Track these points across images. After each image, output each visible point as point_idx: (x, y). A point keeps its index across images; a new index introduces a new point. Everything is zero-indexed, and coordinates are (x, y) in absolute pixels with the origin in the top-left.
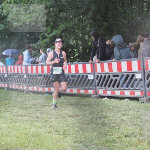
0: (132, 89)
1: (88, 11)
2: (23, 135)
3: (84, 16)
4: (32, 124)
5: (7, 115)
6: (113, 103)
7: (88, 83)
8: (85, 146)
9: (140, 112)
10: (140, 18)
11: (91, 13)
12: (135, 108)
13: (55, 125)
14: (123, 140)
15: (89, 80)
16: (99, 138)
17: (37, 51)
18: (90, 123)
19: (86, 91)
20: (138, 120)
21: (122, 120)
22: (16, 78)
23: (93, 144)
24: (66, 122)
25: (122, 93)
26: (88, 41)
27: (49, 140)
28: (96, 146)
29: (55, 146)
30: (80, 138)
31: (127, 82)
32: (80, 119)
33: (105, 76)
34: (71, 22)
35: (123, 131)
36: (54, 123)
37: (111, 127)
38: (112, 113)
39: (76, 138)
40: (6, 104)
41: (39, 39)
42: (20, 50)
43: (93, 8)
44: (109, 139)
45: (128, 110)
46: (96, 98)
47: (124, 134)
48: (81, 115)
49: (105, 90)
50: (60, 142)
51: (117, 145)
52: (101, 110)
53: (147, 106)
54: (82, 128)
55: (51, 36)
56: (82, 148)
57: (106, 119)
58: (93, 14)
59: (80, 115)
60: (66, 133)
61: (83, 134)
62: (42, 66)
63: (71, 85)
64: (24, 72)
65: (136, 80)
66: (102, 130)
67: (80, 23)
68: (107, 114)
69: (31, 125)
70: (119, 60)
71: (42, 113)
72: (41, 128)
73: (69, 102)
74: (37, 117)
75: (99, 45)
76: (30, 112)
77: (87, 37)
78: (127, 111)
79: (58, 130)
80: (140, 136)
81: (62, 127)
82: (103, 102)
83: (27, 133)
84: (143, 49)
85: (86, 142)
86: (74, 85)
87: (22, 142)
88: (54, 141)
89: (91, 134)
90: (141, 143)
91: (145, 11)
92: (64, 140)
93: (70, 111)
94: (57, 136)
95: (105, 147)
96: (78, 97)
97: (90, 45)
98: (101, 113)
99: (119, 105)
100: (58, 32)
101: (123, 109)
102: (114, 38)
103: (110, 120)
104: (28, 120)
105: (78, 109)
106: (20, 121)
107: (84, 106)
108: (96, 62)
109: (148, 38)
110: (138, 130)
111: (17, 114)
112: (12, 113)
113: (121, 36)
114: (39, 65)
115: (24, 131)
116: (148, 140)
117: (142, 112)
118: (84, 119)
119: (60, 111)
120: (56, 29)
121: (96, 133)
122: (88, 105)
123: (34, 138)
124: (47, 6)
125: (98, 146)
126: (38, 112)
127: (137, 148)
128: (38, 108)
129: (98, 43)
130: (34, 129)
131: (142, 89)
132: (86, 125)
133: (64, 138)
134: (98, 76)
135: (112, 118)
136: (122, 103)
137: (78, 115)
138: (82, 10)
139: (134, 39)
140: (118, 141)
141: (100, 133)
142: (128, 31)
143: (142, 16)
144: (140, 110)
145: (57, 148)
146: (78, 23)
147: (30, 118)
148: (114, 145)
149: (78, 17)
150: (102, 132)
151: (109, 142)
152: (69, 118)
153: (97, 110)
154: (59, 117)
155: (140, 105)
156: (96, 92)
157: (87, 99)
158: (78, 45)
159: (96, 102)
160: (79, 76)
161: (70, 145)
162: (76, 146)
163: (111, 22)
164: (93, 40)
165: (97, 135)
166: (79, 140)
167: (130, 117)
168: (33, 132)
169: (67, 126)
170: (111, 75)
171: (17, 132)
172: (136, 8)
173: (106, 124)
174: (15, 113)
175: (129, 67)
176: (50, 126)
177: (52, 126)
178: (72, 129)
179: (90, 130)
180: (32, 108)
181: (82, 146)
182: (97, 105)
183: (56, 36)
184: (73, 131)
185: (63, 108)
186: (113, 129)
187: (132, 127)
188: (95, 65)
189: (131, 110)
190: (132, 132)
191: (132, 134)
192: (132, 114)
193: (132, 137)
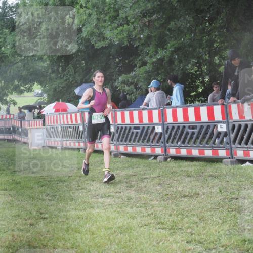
4: (119, 210)
5: (81, 194)
8: (206, 250)
13: (158, 213)
15: (219, 133)
16: (231, 236)
23: (220, 245)
24: (178, 206)
28: (225, 250)
30: (199, 235)
32: (201, 201)
33: (247, 126)
36: (157, 209)
39: (192, 234)
40: (80, 177)
41: (135, 66)
46: (232, 163)
48: (204, 194)
49: (246, 149)
50: (163, 242)
52: (239, 185)
54: (203, 217)
55: (155, 60)
58: (225, 19)
59: (202, 194)
60: (176, 226)
61: (204, 228)
62: (140, 111)
63: (188, 143)
71: (139, 190)
72: (133, 218)
73: (185, 171)
74: (129, 199)
76: (118, 190)
79: (163, 221)
81: (170, 215)
82: (243, 170)
85: (209, 242)
86: (195, 142)
88: (154, 240)
89: (218, 228)
92: (172, 239)
93: (186, 186)
94: (160, 231)
95: (240, 250)
96: (201, 163)
98: (238, 190)
100: (166, 52)
105: (199, 184)
106: (101, 205)
111: (97, 192)
112: (89, 191)
115: (106, 223)
118: (208, 202)
119: (169, 187)
120: (163, 48)
121: (228, 226)
122: (217, 177)
123: (120, 236)
124: (148, 10)
125: (228, 249)
126: (133, 189)
132: (210, 211)
133: (171, 234)
134: (234, 126)
137: (199, 194)
141: (234, 226)
147: (117, 201)
150: (237, 224)
151: (247, 242)
152: (183, 199)
153: (232, 184)
154: (166, 198)
156: (231, 154)
157: (216, 166)
159: (232, 171)
160: (202, 127)
162: (189, 250)
165: (228, 230)
166: (197, 238)
168: (120, 224)
169: (179, 214)
174: (93, 192)
176: (150, 213)
177: (152, 213)
178: (186, 220)
179: (216, 221)
180: (123, 183)
181: (201, 248)
182: (232, 177)
183: (163, 61)
184: (187, 223)
185: (175, 182)
188: (228, 107)
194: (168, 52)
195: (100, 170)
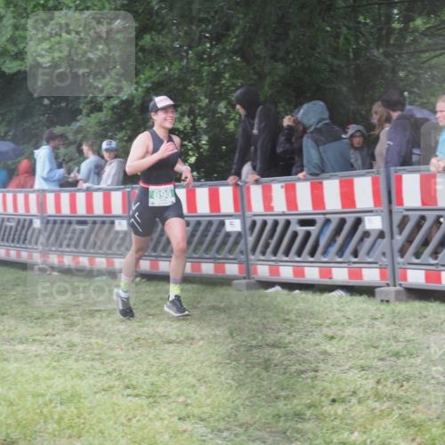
0: (354, 263)
1: (228, 30)
2: (30, 398)
3: (217, 44)
4: (54, 364)
6: (298, 302)
7: (224, 243)
8: (213, 431)
9: (375, 330)
10: (381, 50)
11: (236, 37)
12: (363, 318)
13: (125, 369)
14: (326, 414)
15: (228, 235)
16: (255, 407)
17: (73, 149)
18: (228, 361)
19: (219, 268)
20: (372, 353)
21: (325, 352)
22: (11, 227)
23: (237, 423)
24: (158, 359)
25: (326, 273)
26: (227, 117)
27: (105, 414)
28: (246, 431)
29: (123, 430)
30: (200, 407)
31: (340, 240)
32: (199, 350)
33: (276, 223)
34: (176, 63)
35: (326, 384)
36: (123, 363)
37: (291, 374)
38: (294, 334)
39: (187, 405)
41: (79, 112)
42: (23, 144)
43: (241, 22)
44: (285, 407)
45: (343, 324)
46: (249, 287)
47: (329, 395)
48: (202, 339)
49: (273, 263)
50: (138, 418)
51: (308, 426)
52: (263, 324)
53: (397, 311)
54: (204, 377)
55: (116, 102)
56: (202, 436)
57: (277, 350)
58: (242, 37)
59: (199, 337)
60: (157, 392)
61: (208, 396)
62: (89, 192)
64: (34, 210)
65: (366, 234)
67: (203, 66)
68: (280, 334)
69: (54, 368)
70: (317, 175)
71: (87, 332)
72: (81, 377)
74: (71, 346)
75: (259, 130)
76: (50, 330)
77: (222, 107)
78: (339, 328)
79: (134, 383)
80: (376, 401)
81: (146, 374)
82: (267, 300)
83: (42, 392)
84: (389, 142)
85: (217, 417)
87: (25, 420)
88: (121, 415)
89: (231, 394)
90: (380, 421)
91: (396, 32)
92: (152, 414)
93: (171, 325)
94: (131, 401)
95: (271, 432)
96: (195, 286)
97: (231, 130)
98: (262, 333)
99: (316, 308)
100: (136, 90)
101: (328, 321)
102: (302, 111)
103: (288, 354)
104: (44, 352)
106: (21, 355)
107: (211, 312)
108: (248, 180)
109: (402, 110)
110: (370, 383)
111: (12, 335)
113: (322, 103)
114: (80, 190)
115: (32, 385)
117: (384, 328)
118: (211, 351)
119: (140, 326)
121: (247, 391)
122: (224, 310)
123: (59, 408)
125: (251, 430)
126: (76, 329)
127: (365, 437)
128: (75, 319)
129: (256, 126)
130: (62, 380)
131: (385, 260)
132: (216, 367)
133: (151, 406)
134: (254, 223)
135: (293, 347)
136: (325, 302)
137: (193, 339)
138: (210, 27)
139: (363, 112)
140: (312, 415)
141: (257, 392)
142: (344, 89)
143: (387, 47)
144: (376, 323)
145: (129, 437)
146: (198, 66)
147: (50, 348)
148: (299, 426)
149: (197, 46)
150: (263, 389)
151: (283, 418)
152: (166, 346)
153: (250, 323)
154: (136, 344)
155: (377, 309)
156: (248, 271)
157: (221, 291)
158: (196, 130)
159: (249, 300)
160: (199, 223)
161: (167, 427)
162: (185, 431)
163: (294, 64)
164: (240, 115)
165: (247, 399)
166: (197, 411)
167: (348, 343)
168: (60, 389)
169: (161, 372)
170: (294, 219)
171: (10, 388)
172: (368, 21)
173: (276, 366)
174: (5, 334)
175: (348, 196)
176: (110, 370)
177: (114, 370)
178: (174, 381)
179: (227, 383)
180: (57, 318)
181: (204, 429)
182: (251, 310)
183: (131, 105)
184: (177, 386)
185: (151, 317)
186: (295, 379)
187: (351, 374)
188: (244, 189)
189: (350, 324)
190: (352, 387)
191: (351, 395)
192: (354, 334)
193: (351, 404)
194: (140, 89)
195: (14, 295)
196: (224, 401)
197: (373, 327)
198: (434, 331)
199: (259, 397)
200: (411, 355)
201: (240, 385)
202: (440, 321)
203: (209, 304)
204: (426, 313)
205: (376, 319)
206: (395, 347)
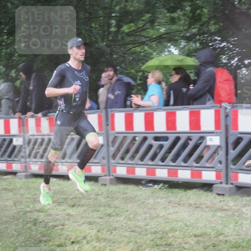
3: (10, 37)
6: (55, 186)
9: (98, 201)
12: (91, 194)
14: (68, 250)
15: (15, 147)
16: (28, 247)
18: (12, 221)
19: (9, 166)
20: (95, 214)
21: (69, 215)
26: (16, 79)
33: (43, 140)
35: (69, 233)
37: (49, 227)
45: (80, 198)
46: (27, 177)
47: (70, 239)
52: (34, 198)
53: (110, 191)
57: (41, 214)
66: (34, 233)
67: (2, 49)
75: (33, 87)
77: (13, 73)
78: (78, 200)
80: (97, 242)
89: (14, 240)
91: (113, 33)
97: (18, 86)
98: (33, 203)
99: (65, 189)
101: (71, 196)
103: (48, 216)
107: (4, 192)
110: (94, 232)
116: (110, 248)
117: (103, 200)
121: (23, 238)
122: (11, 191)
129: (32, 84)
131: (104, 161)
134: (30, 140)
135: (51, 212)
141: (29, 238)
143: (107, 41)
144: (98, 197)
153: (27, 198)
155: (99, 190)
156: (26, 168)
159: (26, 184)
165: (23, 242)
167: (82, 209)
172: (97, 26)
173: (40, 223)
179: (12, 233)
182: (27, 190)
186: (51, 230)
187: (83, 227)
188: (25, 120)
189: (84, 198)
190: (83, 234)
191: (83, 239)
192: (86, 204)
193: (83, 244)
196: (8, 244)
197: (96, 200)
198: (130, 202)
199: (30, 241)
200: (117, 215)
201: (19, 234)
202: (134, 196)
203: (2, 187)
204: (126, 191)
205: (98, 195)
206: (109, 211)
